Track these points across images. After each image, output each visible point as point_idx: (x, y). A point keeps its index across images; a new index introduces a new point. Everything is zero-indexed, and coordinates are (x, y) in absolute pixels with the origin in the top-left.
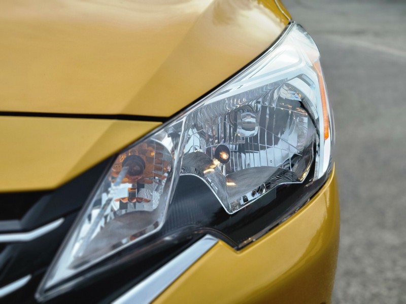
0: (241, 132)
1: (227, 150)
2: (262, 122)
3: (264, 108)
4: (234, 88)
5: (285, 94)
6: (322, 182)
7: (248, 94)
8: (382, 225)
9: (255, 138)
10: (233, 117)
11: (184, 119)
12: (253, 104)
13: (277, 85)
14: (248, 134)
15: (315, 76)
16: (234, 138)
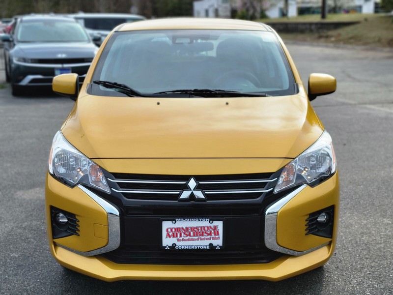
0: (311, 162)
1: (307, 168)
2: (317, 160)
3: (317, 156)
4: (309, 151)
5: (322, 152)
6: (333, 174)
7: (312, 152)
8: (384, 217)
9: (315, 164)
10: (309, 158)
11: (297, 159)
12: (314, 155)
13: (320, 150)
14: (313, 163)
15: (331, 146)
16: (309, 164)
